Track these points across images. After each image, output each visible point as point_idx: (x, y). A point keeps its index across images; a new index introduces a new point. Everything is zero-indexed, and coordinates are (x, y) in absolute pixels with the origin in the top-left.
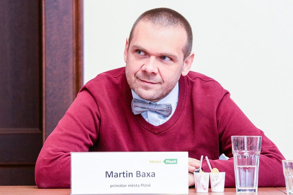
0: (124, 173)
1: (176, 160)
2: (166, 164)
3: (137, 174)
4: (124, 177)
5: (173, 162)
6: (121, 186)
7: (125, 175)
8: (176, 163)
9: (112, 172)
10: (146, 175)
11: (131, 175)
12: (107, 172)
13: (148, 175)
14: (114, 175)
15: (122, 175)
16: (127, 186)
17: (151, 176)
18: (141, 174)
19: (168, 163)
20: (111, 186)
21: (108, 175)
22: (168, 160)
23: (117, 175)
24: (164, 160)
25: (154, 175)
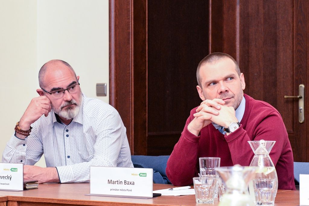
0: (117, 181)
1: (146, 174)
2: (140, 176)
3: (125, 182)
4: (118, 184)
5: (144, 175)
6: (116, 190)
7: (118, 182)
8: (146, 176)
9: (111, 180)
10: (130, 183)
11: (121, 182)
12: (108, 180)
13: (131, 183)
14: (112, 182)
15: (116, 182)
16: (119, 190)
17: (132, 184)
18: (127, 183)
19: (141, 176)
20: (111, 190)
21: (110, 182)
22: (141, 173)
23: (114, 182)
24: (139, 174)
25: (134, 183)
